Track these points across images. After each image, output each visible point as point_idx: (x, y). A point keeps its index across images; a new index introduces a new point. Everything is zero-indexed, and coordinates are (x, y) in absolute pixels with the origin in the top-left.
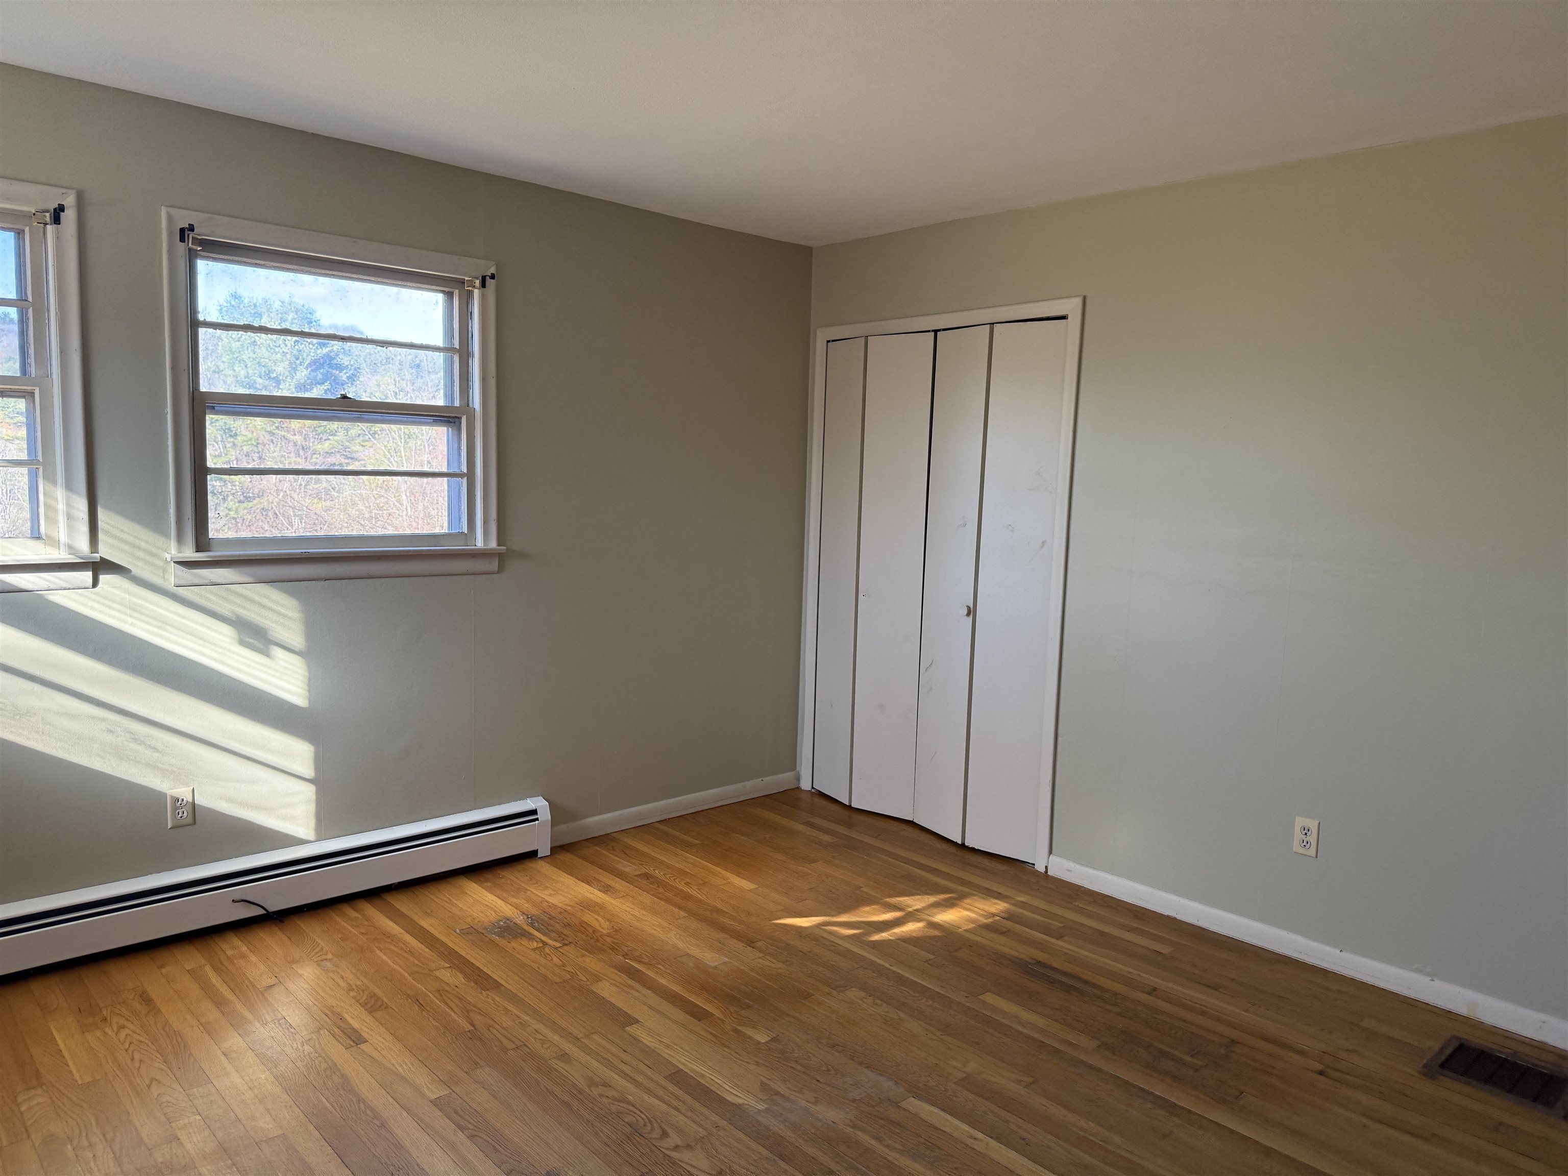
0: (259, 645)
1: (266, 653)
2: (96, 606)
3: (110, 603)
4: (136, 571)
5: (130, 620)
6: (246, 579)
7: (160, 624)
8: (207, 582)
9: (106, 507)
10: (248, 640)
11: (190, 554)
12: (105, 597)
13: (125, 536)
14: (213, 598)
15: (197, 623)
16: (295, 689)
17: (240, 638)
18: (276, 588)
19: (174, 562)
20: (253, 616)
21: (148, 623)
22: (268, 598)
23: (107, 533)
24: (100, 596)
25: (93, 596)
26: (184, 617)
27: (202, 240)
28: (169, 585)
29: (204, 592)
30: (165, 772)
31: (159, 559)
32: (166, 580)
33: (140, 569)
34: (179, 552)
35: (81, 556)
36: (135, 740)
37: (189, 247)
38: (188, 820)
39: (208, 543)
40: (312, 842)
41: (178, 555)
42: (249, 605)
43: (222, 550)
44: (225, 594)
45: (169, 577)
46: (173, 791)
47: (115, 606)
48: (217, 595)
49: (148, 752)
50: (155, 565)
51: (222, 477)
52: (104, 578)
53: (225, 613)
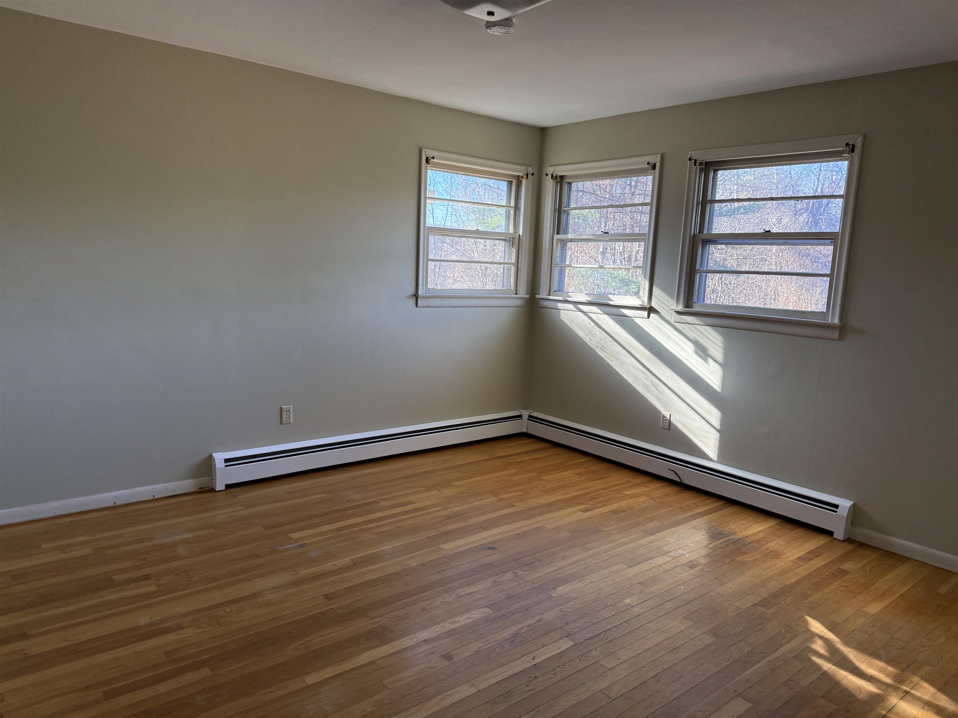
0: (703, 356)
1: (705, 360)
2: (648, 326)
3: (652, 326)
4: (662, 314)
5: (658, 334)
6: (700, 323)
7: (667, 338)
8: (685, 322)
9: (656, 286)
10: (699, 352)
11: (680, 308)
12: (652, 323)
13: (660, 298)
14: (686, 328)
15: (680, 339)
16: (716, 382)
17: (696, 350)
18: (717, 332)
19: (675, 311)
20: (702, 341)
21: (663, 336)
22: (710, 334)
23: (655, 296)
24: (650, 322)
25: (647, 322)
26: (676, 337)
27: (706, 162)
28: (672, 321)
29: (685, 327)
30: (662, 403)
31: (670, 310)
32: (671, 319)
33: (663, 313)
34: (676, 307)
35: (646, 305)
36: (654, 385)
37: (699, 167)
38: (667, 427)
39: (692, 305)
40: (714, 461)
41: (676, 308)
42: (701, 336)
43: (696, 308)
44: (692, 329)
45: (673, 318)
46: (663, 412)
47: (654, 327)
48: (690, 329)
49: (657, 392)
50: (669, 312)
51: (700, 274)
52: (652, 315)
53: (692, 338)
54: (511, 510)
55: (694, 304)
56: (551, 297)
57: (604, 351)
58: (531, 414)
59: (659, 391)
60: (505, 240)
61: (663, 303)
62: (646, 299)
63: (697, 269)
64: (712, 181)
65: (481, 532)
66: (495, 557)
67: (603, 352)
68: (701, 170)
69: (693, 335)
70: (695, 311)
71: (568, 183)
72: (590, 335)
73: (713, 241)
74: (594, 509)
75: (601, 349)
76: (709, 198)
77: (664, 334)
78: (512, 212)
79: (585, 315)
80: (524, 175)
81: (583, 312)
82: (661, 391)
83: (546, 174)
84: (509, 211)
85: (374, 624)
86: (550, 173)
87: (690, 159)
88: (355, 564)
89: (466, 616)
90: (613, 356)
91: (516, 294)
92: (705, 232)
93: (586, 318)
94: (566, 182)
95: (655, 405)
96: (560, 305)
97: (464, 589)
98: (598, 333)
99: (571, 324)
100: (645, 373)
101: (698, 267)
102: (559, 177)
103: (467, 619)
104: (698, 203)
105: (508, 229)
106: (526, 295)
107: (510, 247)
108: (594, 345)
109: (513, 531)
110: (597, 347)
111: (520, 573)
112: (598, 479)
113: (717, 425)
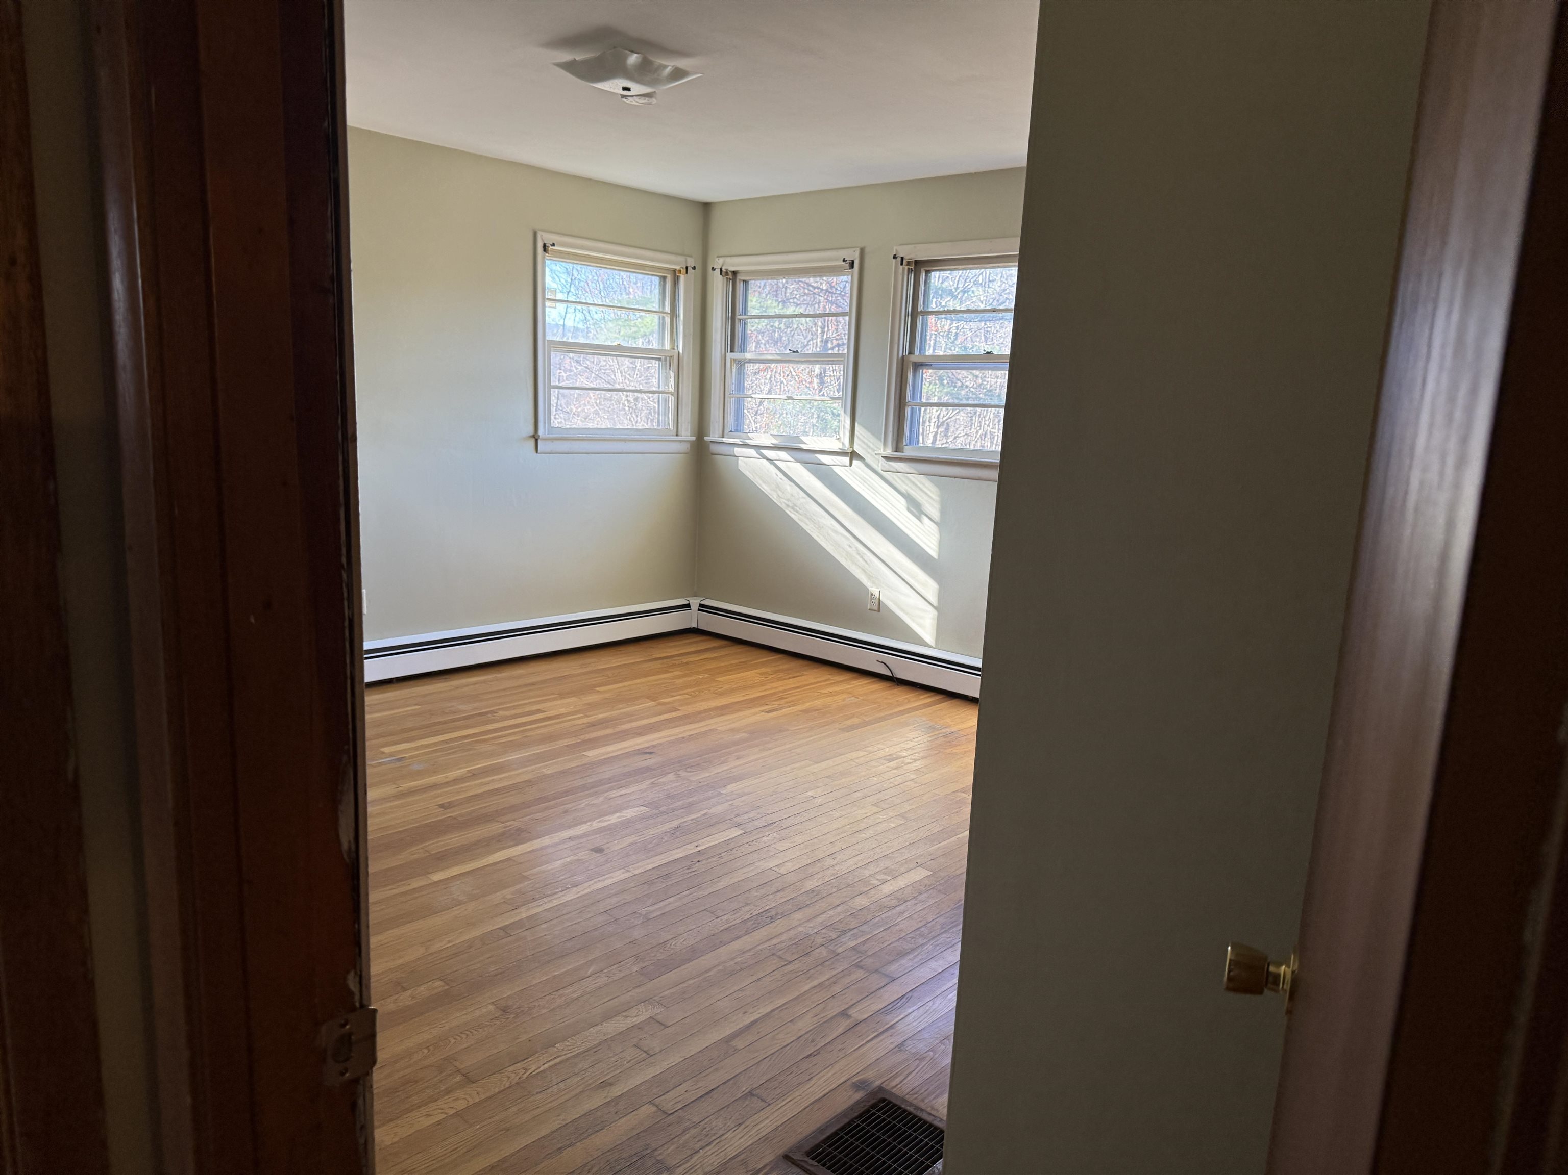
0: (917, 513)
1: (919, 519)
2: (850, 476)
3: (855, 476)
5: (863, 487)
6: (913, 471)
7: (874, 491)
8: (894, 470)
9: (858, 423)
10: (912, 509)
11: (889, 452)
12: (855, 473)
13: (864, 440)
14: (897, 479)
15: (890, 494)
16: (932, 546)
17: (908, 507)
18: (932, 482)
19: (882, 456)
20: (916, 494)
21: (869, 490)
22: (924, 485)
23: (858, 437)
24: (853, 472)
25: (849, 471)
26: (885, 490)
27: (916, 261)
28: (879, 470)
29: (895, 477)
30: (870, 577)
31: (876, 454)
32: (878, 466)
33: (868, 459)
34: (884, 451)
35: (846, 449)
36: (859, 554)
37: (906, 267)
38: (876, 608)
39: (903, 448)
40: (931, 647)
41: (885, 453)
42: (914, 487)
43: (908, 452)
44: (903, 479)
45: (880, 465)
46: (873, 589)
47: (858, 478)
48: (900, 479)
49: (864, 563)
50: (874, 457)
51: (912, 408)
52: (854, 462)
53: (903, 491)
54: (674, 714)
55: (906, 447)
56: (725, 440)
57: (797, 512)
58: (702, 603)
59: (866, 562)
60: (659, 359)
61: (869, 447)
62: (847, 441)
63: (907, 401)
64: (925, 286)
65: (634, 737)
66: (651, 761)
67: (795, 513)
68: (910, 271)
69: (905, 486)
70: (905, 456)
71: (744, 281)
72: (778, 490)
73: (927, 365)
74: (780, 709)
75: (793, 508)
76: (920, 308)
77: (870, 486)
78: (668, 320)
79: (771, 463)
80: (683, 268)
81: (768, 459)
82: (868, 561)
83: (713, 268)
84: (663, 318)
85: (505, 827)
86: (718, 267)
87: (895, 257)
88: (473, 775)
89: (618, 814)
90: (808, 518)
91: (677, 435)
92: (917, 352)
93: (772, 468)
94: (740, 280)
95: (861, 580)
96: (738, 451)
97: (613, 792)
98: (788, 488)
99: (754, 477)
100: (848, 539)
101: (908, 399)
102: (730, 273)
103: (618, 817)
104: (906, 315)
105: (663, 344)
106: (691, 436)
107: (666, 369)
108: (784, 504)
109: (677, 735)
110: (788, 506)
111: (683, 774)
112: (790, 678)
113: (934, 600)
